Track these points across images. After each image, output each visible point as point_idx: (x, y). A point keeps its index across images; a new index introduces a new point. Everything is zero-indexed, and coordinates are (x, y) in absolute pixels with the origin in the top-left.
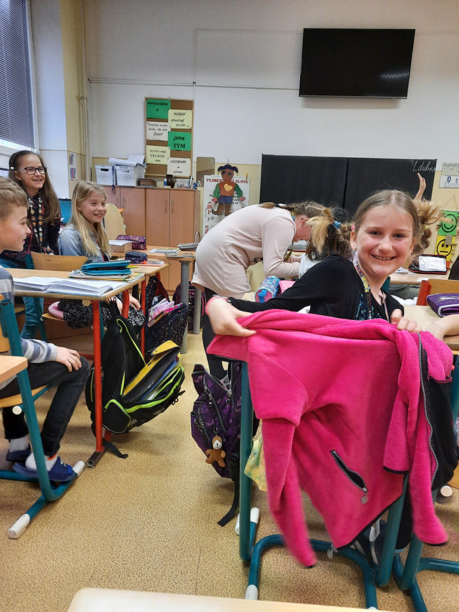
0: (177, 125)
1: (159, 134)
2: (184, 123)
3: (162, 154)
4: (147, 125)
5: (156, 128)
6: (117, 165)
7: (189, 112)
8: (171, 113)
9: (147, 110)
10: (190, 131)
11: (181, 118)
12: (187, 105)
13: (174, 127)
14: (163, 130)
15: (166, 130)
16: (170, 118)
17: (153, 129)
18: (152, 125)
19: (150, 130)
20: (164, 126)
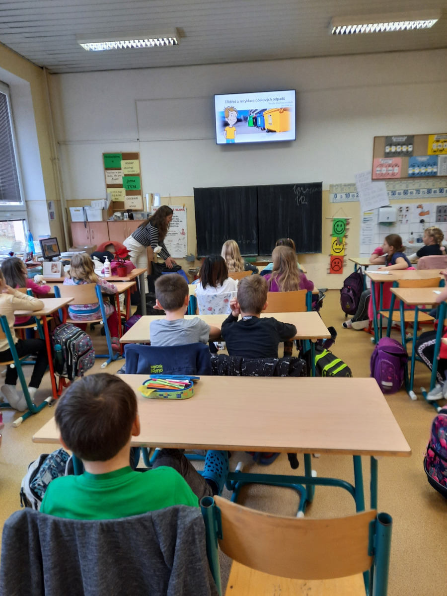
0: (128, 171)
1: (116, 179)
2: (134, 169)
3: (120, 194)
4: (106, 172)
5: (113, 175)
7: (136, 161)
8: (123, 163)
9: (105, 163)
10: (138, 175)
11: (131, 166)
12: (134, 156)
13: (127, 173)
14: (119, 176)
15: (121, 176)
16: (122, 167)
17: (111, 176)
18: (110, 173)
19: (108, 176)
20: (119, 173)
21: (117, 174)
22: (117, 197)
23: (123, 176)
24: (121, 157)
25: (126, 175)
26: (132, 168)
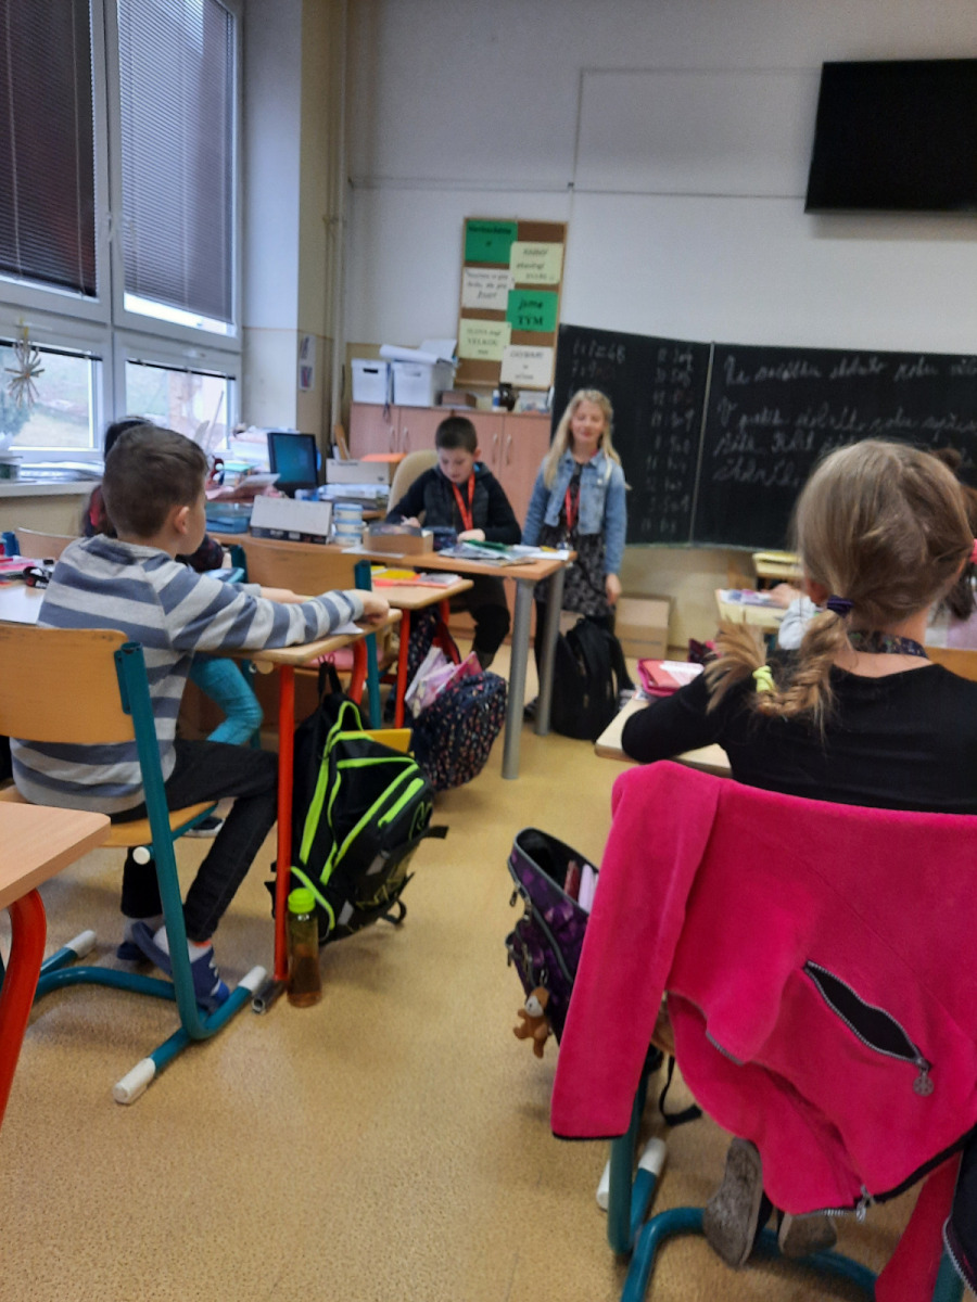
0: (528, 276)
2: (544, 271)
3: (493, 337)
4: (465, 275)
5: (484, 282)
6: (397, 361)
7: (554, 249)
8: (518, 250)
9: (468, 246)
10: (555, 288)
11: (538, 260)
12: (552, 233)
13: (522, 279)
14: (499, 286)
15: (504, 286)
16: (513, 262)
17: (478, 285)
18: (476, 276)
19: (470, 284)
20: (500, 277)
21: (496, 282)
22: (484, 348)
23: (512, 287)
24: (515, 231)
25: (519, 286)
26: (540, 267)
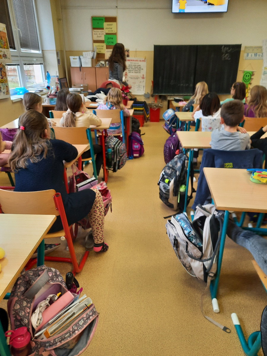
0: (109, 31)
1: (100, 37)
2: (112, 30)
3: (102, 47)
4: (93, 31)
5: (98, 33)
10: (116, 34)
15: (103, 34)
17: (96, 34)
18: (96, 32)
19: (95, 34)
20: (102, 32)
21: (101, 33)
22: (100, 50)
23: (105, 34)
24: (104, 20)
25: (107, 34)
26: (111, 28)
